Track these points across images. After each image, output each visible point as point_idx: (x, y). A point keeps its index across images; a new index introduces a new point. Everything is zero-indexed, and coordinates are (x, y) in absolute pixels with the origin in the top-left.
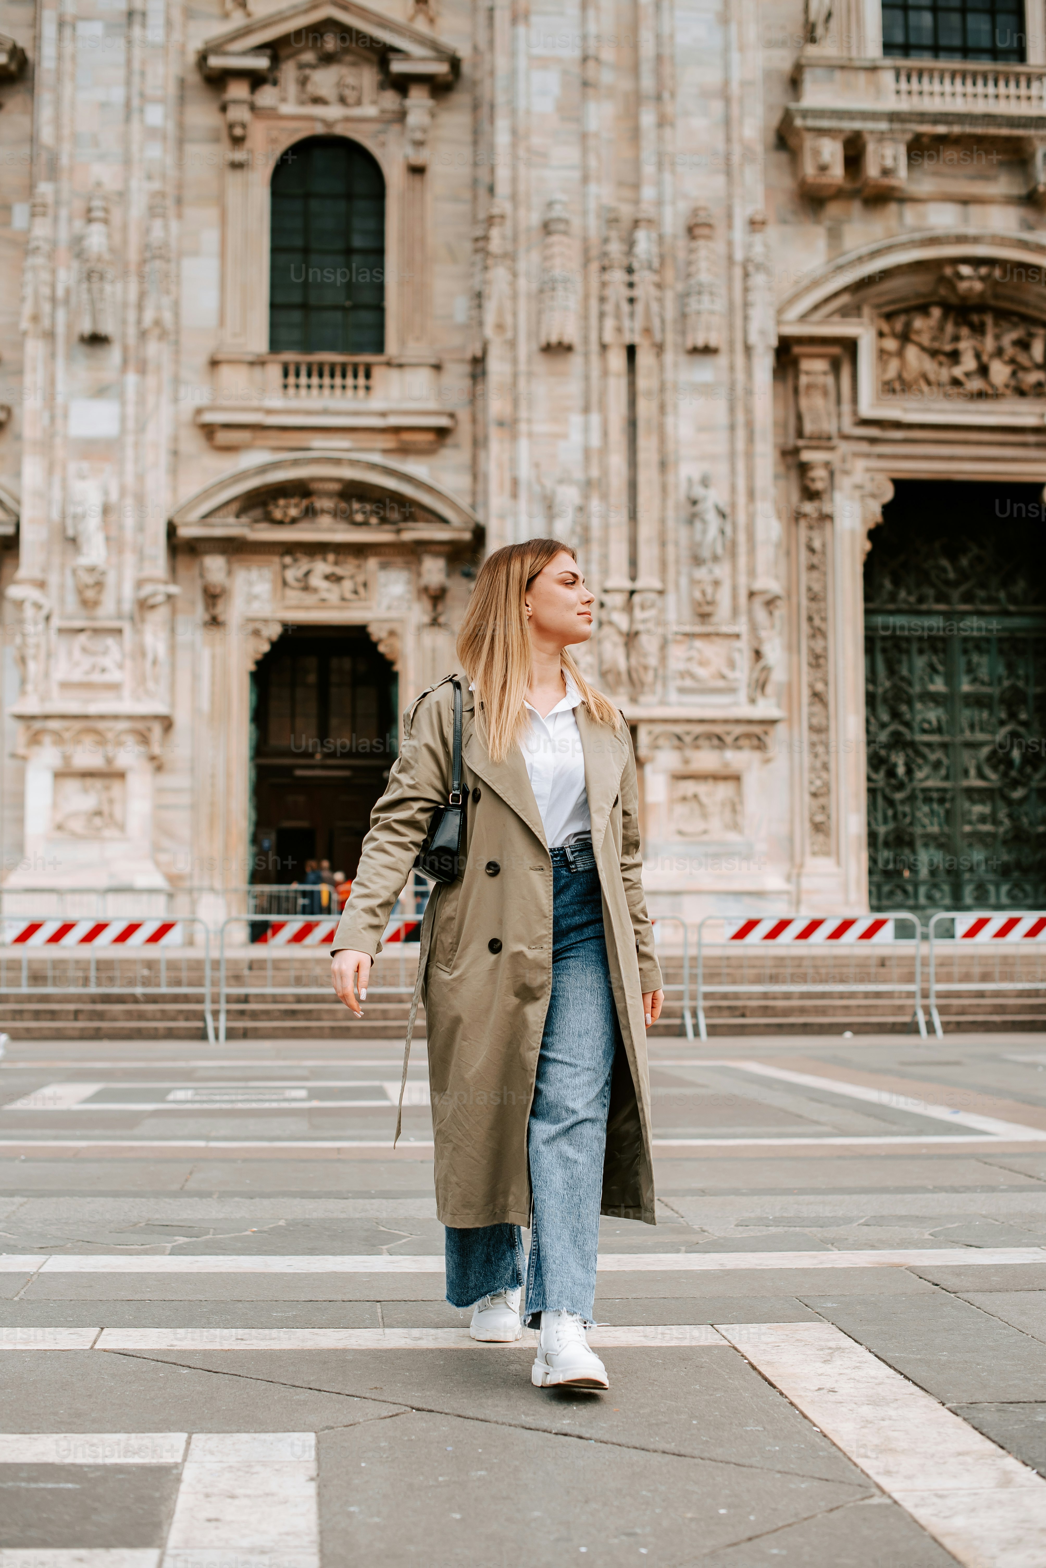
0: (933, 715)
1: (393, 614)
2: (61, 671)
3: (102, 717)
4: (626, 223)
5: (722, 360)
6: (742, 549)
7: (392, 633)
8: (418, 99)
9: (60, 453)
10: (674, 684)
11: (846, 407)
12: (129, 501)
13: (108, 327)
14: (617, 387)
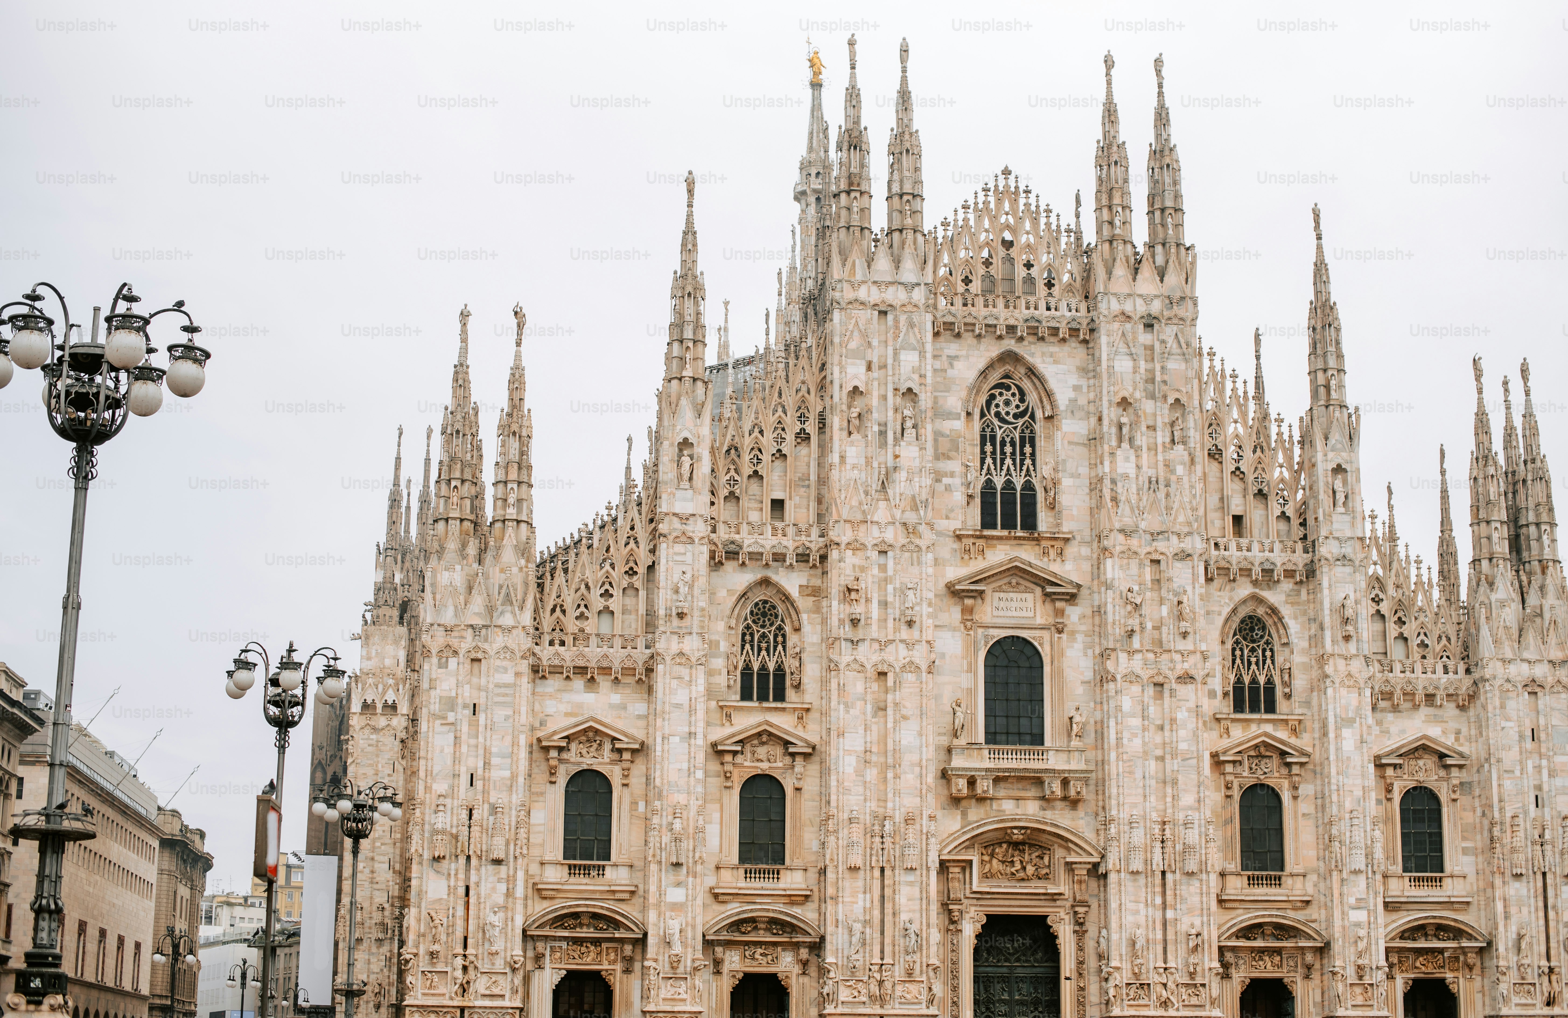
0: (1003, 1009)
1: (787, 969)
2: (663, 994)
3: (679, 1012)
4: (881, 817)
5: (918, 872)
6: (924, 948)
7: (787, 977)
8: (799, 760)
9: (663, 909)
10: (897, 1001)
11: (968, 886)
12: (689, 928)
13: (682, 860)
14: (877, 884)
